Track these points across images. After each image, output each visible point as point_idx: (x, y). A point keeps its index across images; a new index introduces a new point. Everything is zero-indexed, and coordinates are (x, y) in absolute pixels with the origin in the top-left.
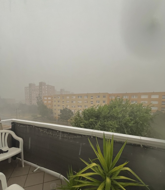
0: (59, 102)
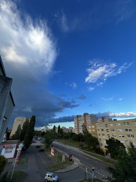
0: (102, 130)
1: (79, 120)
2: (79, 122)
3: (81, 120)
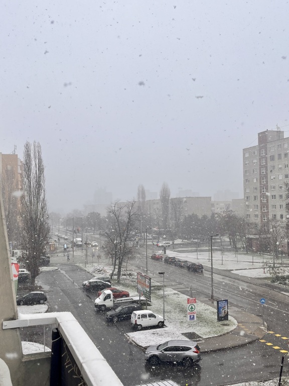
1: (272, 158)
2: (270, 163)
3: (283, 156)
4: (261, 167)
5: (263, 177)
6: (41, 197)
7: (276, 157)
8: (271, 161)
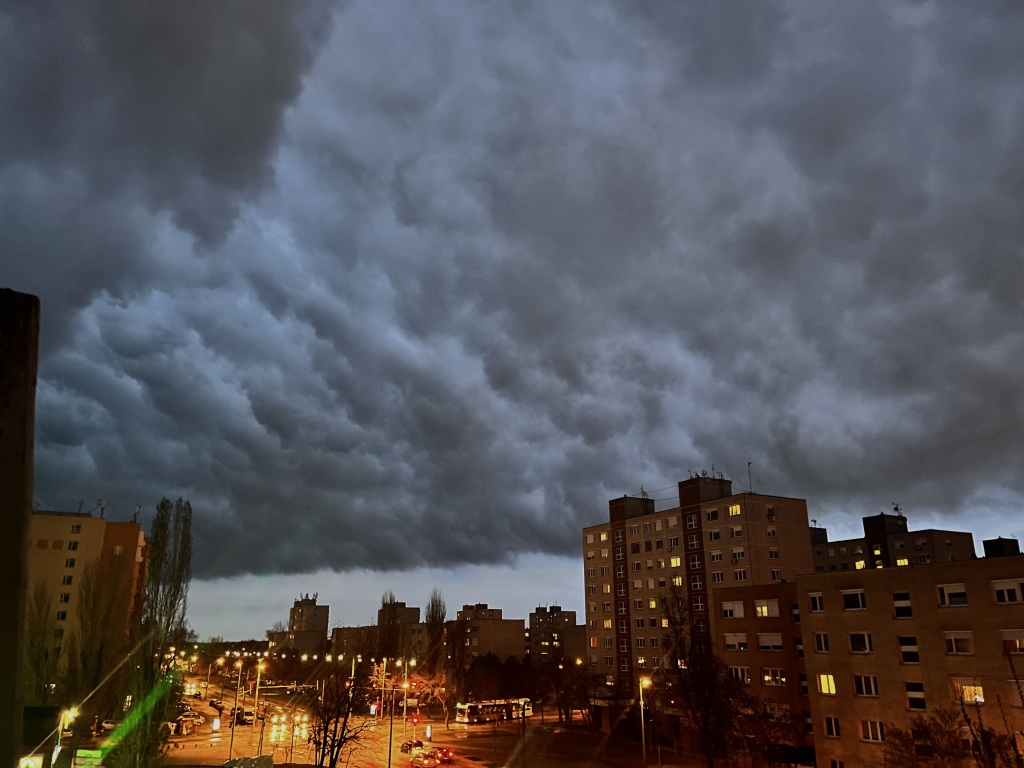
0: (858, 642)
3: (654, 545)
4: (616, 564)
5: (621, 583)
6: (176, 615)
7: (643, 548)
8: (633, 552)
